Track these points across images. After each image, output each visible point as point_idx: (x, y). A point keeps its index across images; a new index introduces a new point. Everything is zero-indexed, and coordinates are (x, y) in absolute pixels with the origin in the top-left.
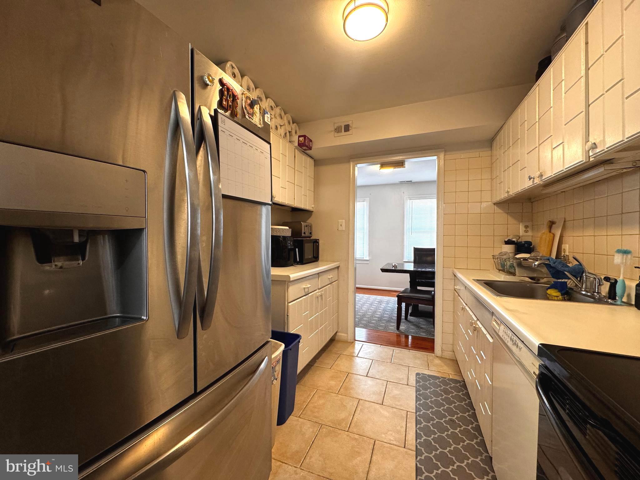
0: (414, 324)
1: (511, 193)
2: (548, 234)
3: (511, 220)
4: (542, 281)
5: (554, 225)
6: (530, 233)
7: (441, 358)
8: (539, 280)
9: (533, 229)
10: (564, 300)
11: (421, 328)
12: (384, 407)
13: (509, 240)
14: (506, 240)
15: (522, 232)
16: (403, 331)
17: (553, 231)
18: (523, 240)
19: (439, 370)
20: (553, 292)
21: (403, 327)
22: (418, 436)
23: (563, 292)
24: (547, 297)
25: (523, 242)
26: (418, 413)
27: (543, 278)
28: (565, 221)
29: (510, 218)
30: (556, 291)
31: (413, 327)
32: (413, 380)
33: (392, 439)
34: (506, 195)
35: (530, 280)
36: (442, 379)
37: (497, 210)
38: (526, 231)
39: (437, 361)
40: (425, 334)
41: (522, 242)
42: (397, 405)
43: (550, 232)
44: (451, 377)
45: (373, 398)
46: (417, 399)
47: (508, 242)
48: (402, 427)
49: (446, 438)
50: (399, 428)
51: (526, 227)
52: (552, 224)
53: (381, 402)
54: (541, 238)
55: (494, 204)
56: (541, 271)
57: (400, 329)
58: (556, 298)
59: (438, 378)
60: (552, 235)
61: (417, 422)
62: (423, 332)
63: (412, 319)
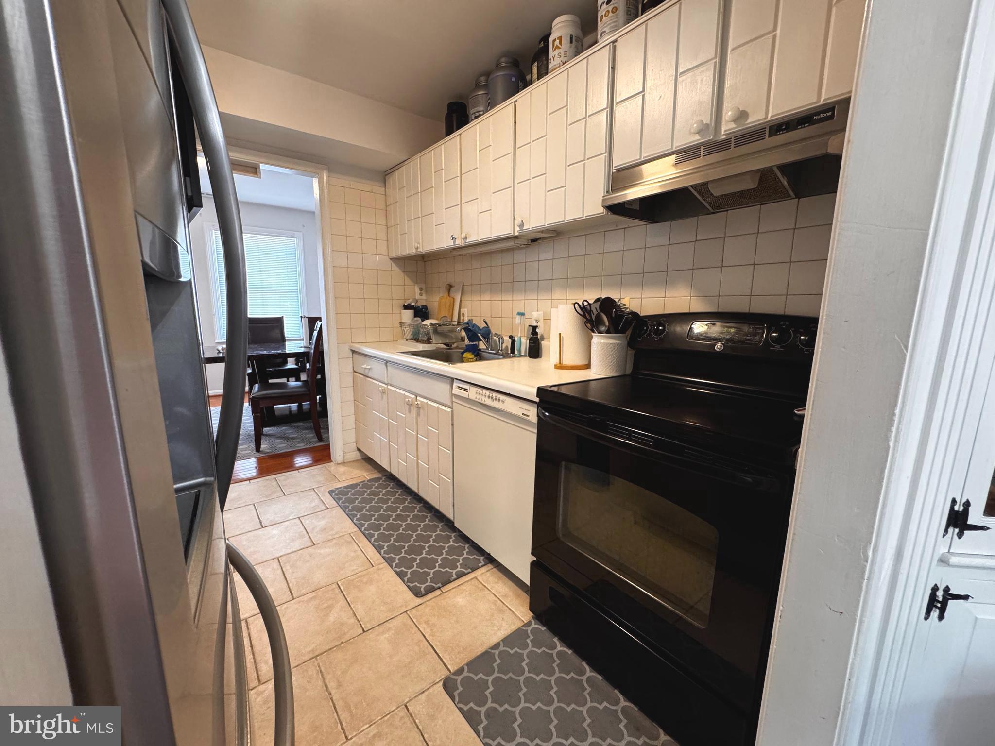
0: (277, 436)
1: (420, 250)
2: (448, 298)
3: (408, 281)
4: (454, 346)
5: (452, 289)
6: (424, 297)
7: (344, 463)
8: (451, 346)
9: (426, 292)
10: (476, 360)
11: (293, 438)
12: (319, 545)
13: (408, 304)
14: (406, 304)
15: (417, 297)
16: (267, 451)
17: (452, 295)
18: (420, 304)
19: (352, 477)
20: (468, 355)
21: (265, 446)
22: (378, 549)
23: (475, 353)
24: (462, 360)
25: (421, 307)
26: (363, 529)
27: (454, 343)
28: (463, 285)
29: (407, 279)
30: (471, 353)
31: (280, 441)
32: (330, 501)
33: (355, 568)
34: (414, 251)
35: (445, 347)
36: (362, 484)
37: (395, 268)
38: (421, 295)
39: (342, 469)
40: (302, 444)
41: (419, 307)
42: (332, 535)
43: (449, 295)
44: (369, 479)
45: (296, 545)
46: (351, 517)
47: (407, 307)
48: (355, 551)
49: (404, 532)
50: (352, 554)
51: (421, 289)
52: (450, 287)
53: (310, 544)
54: (440, 303)
55: (391, 259)
56: (452, 337)
57: (261, 450)
58: (471, 360)
59: (357, 485)
60: (452, 300)
61: (368, 537)
62: (299, 442)
63: (270, 430)
